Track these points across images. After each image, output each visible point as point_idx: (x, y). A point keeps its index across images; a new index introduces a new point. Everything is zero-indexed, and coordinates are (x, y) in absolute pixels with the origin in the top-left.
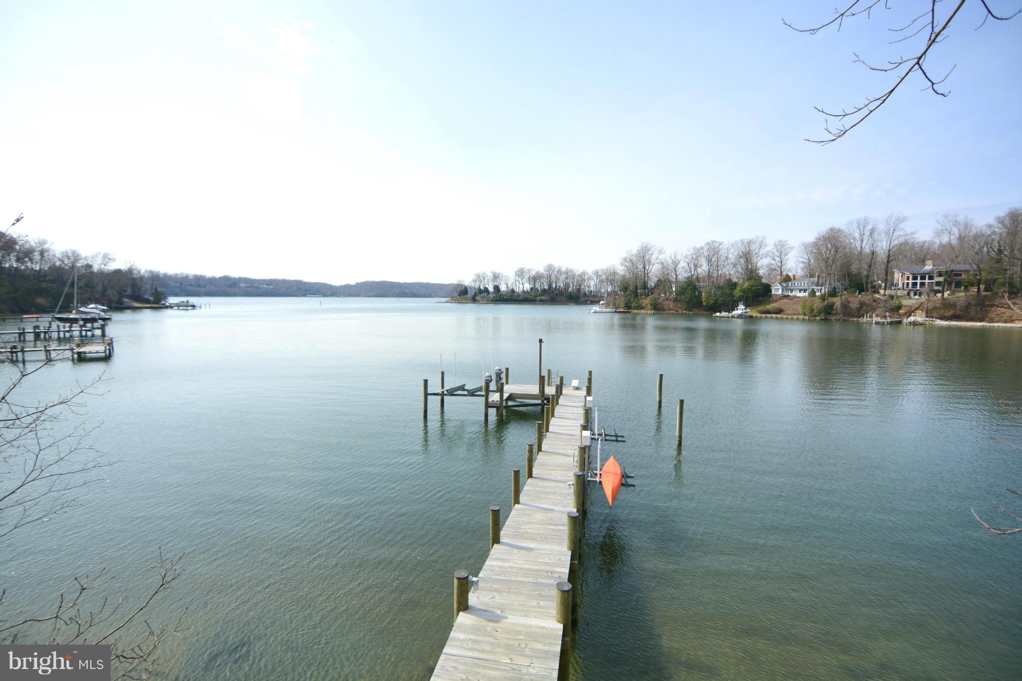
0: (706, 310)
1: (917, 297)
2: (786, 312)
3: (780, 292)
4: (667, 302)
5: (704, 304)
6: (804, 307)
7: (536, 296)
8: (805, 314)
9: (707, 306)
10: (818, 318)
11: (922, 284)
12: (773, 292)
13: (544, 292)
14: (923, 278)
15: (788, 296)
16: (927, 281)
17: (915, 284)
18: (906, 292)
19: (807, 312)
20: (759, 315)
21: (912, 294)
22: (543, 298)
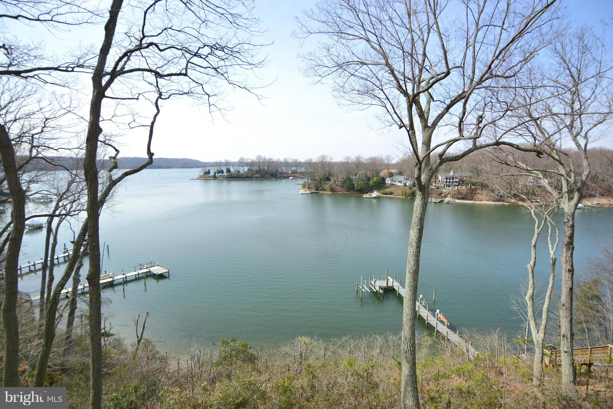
0: (356, 192)
1: (447, 188)
2: (394, 194)
3: (390, 182)
4: (337, 187)
5: (356, 188)
6: (403, 192)
7: (253, 175)
8: (403, 196)
9: (357, 190)
10: (409, 198)
11: (450, 182)
12: (386, 182)
13: (257, 172)
14: (450, 179)
15: (393, 184)
16: (451, 180)
17: (446, 182)
18: (443, 185)
19: (404, 194)
20: (382, 195)
21: (446, 186)
22: (257, 175)
